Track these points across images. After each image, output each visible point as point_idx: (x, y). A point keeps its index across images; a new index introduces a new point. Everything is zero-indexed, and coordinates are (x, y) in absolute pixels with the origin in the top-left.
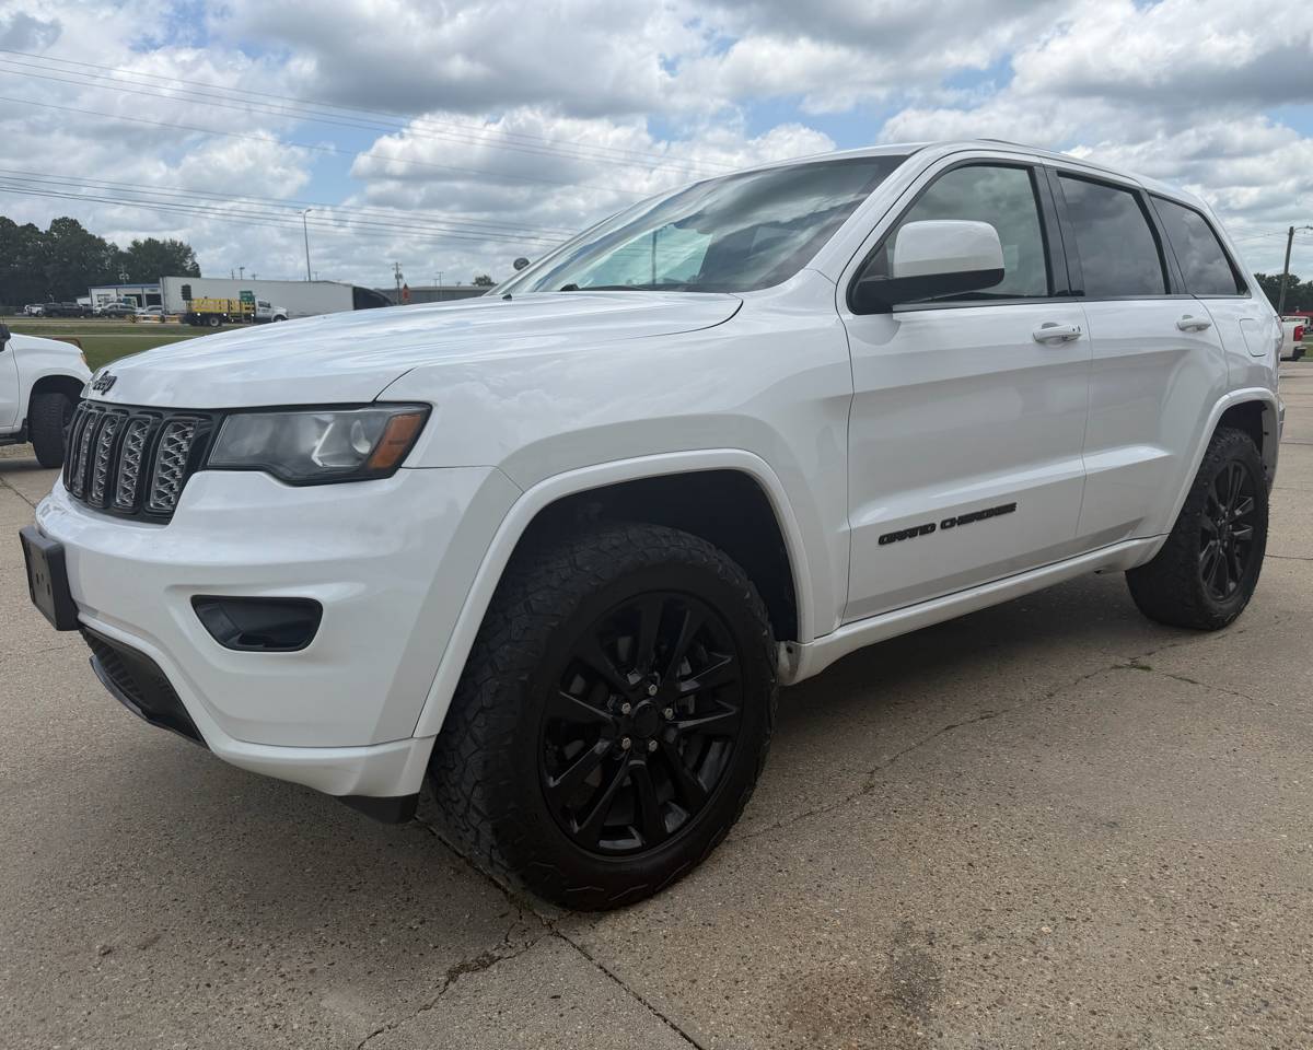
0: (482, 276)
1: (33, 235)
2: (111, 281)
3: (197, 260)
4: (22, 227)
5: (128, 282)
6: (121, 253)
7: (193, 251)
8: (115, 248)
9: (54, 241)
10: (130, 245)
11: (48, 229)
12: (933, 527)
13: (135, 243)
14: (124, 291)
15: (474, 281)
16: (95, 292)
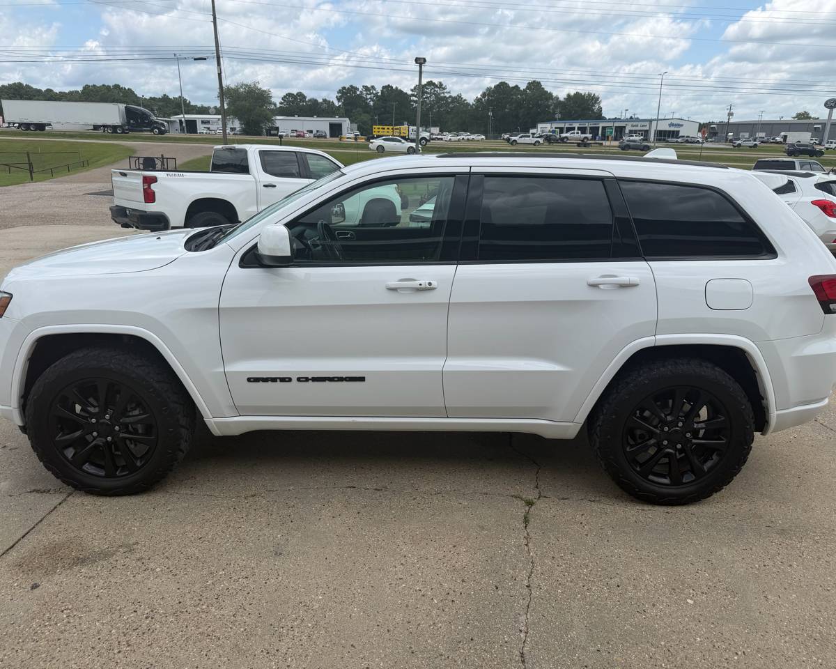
0: (801, 111)
1: (517, 92)
2: (550, 119)
3: (601, 105)
4: (512, 87)
5: (560, 119)
6: (560, 101)
7: (600, 100)
8: (557, 98)
9: (527, 95)
10: (565, 96)
11: (525, 88)
12: (290, 380)
13: (569, 95)
14: (555, 125)
15: (795, 116)
16: (540, 126)
